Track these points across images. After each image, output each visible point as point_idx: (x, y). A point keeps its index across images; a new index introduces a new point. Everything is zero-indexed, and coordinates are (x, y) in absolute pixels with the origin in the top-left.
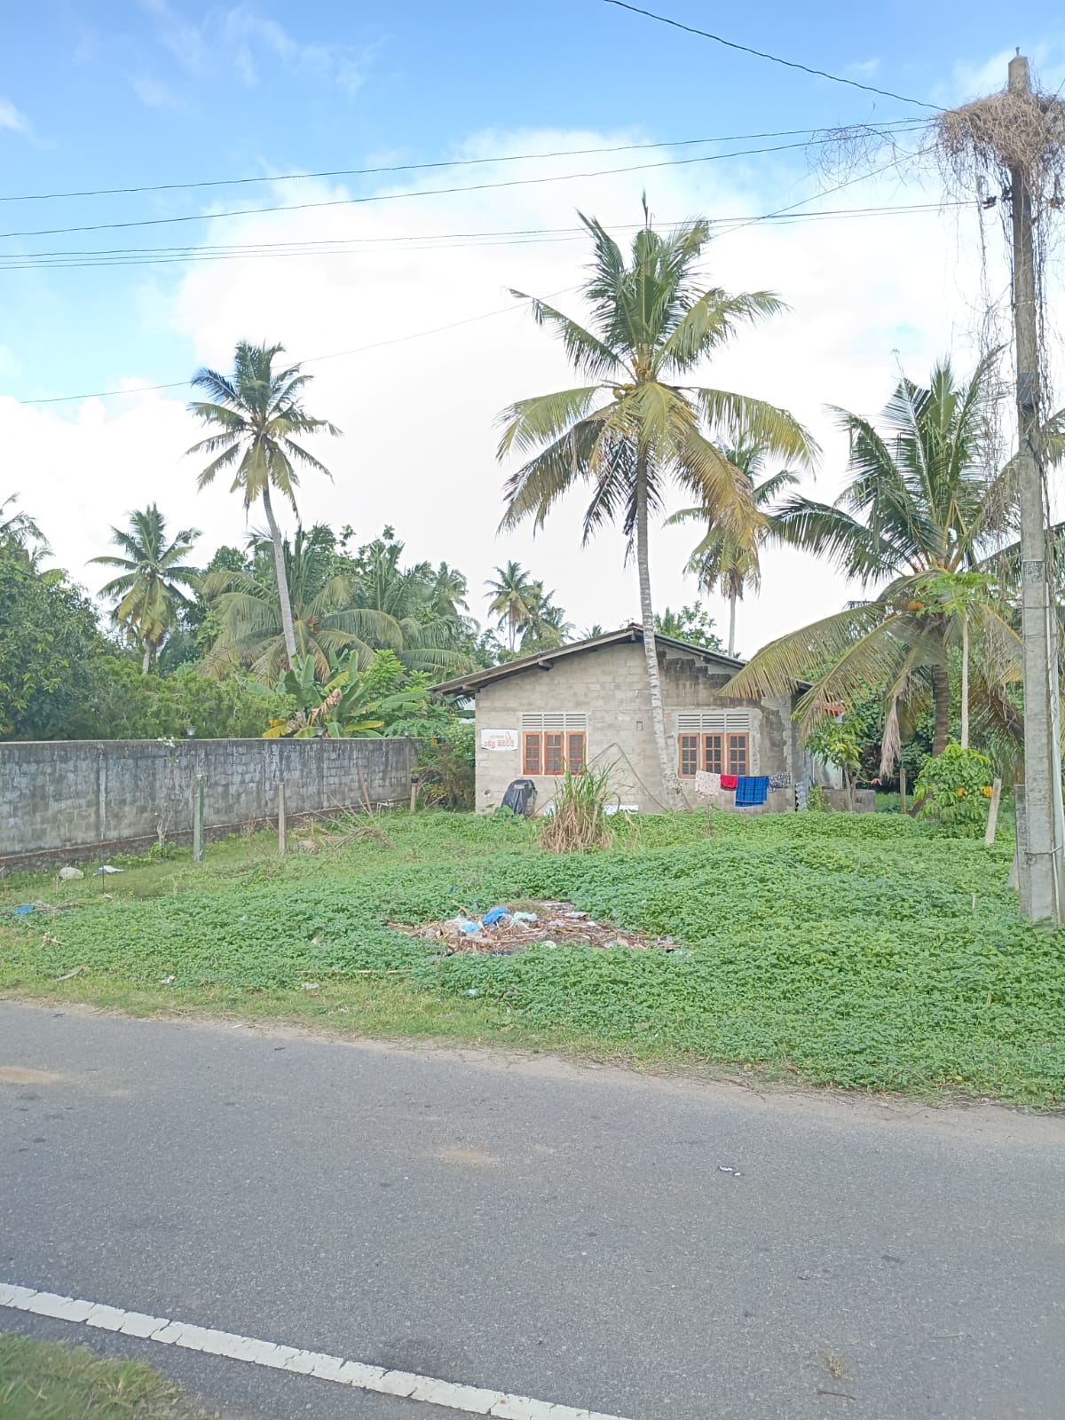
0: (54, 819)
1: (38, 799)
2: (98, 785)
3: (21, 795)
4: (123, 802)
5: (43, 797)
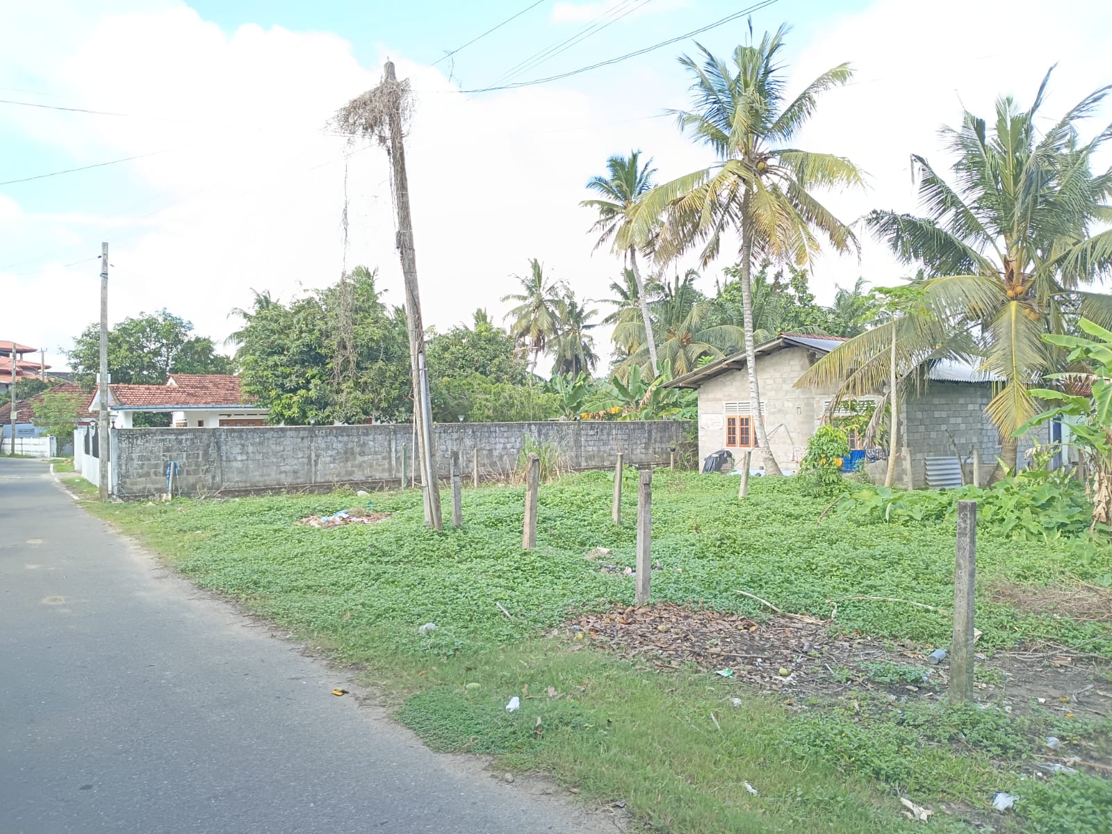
0: (360, 466)
2: (390, 448)
3: (338, 453)
5: (352, 454)
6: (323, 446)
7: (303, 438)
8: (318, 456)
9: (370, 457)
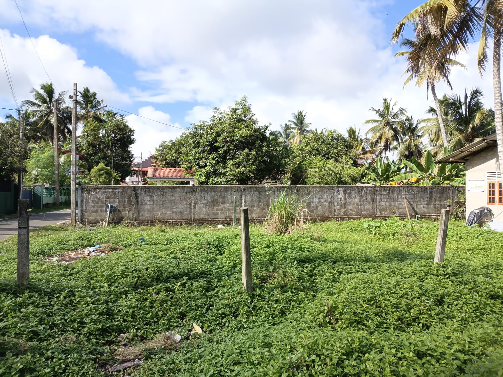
0: (222, 210)
1: (215, 203)
2: (241, 200)
3: (208, 202)
4: (254, 206)
5: (217, 202)
6: (199, 197)
7: (186, 193)
8: (195, 204)
9: (228, 205)
